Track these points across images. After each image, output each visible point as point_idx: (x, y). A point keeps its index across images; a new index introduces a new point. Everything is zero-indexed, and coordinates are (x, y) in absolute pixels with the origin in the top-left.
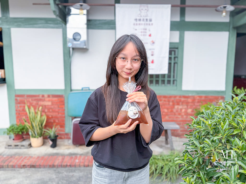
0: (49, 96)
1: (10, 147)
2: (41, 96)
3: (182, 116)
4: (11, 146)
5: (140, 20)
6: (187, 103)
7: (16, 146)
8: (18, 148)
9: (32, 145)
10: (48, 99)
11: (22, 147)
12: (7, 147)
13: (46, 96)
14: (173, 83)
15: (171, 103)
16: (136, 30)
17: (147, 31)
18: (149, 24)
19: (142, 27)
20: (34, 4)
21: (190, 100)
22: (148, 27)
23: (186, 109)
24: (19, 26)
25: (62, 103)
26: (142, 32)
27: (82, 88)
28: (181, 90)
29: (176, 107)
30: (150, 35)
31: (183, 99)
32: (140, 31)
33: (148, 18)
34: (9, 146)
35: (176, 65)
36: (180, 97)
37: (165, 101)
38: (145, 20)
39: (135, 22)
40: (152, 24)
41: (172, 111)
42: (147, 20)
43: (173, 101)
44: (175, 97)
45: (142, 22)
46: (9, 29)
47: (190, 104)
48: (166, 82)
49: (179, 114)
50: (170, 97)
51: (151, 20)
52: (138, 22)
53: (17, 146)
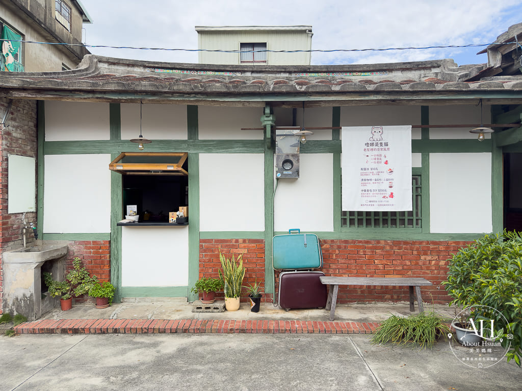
0: (244, 241)
1: (199, 310)
2: (234, 241)
3: (432, 271)
4: (201, 308)
5: (372, 144)
6: (439, 252)
7: (207, 308)
8: (209, 312)
9: (227, 308)
10: (243, 245)
11: (215, 310)
12: (195, 310)
13: (241, 241)
14: (417, 224)
15: (415, 253)
16: (367, 156)
17: (383, 157)
18: (385, 150)
19: (376, 153)
20: (242, 129)
21: (442, 248)
22: (383, 153)
23: (438, 261)
24: (209, 151)
25: (262, 250)
26: (375, 159)
27: (290, 230)
28: (430, 233)
29: (423, 257)
30: (386, 163)
31: (432, 246)
32: (373, 157)
33: (383, 142)
34: (198, 308)
35: (419, 197)
36: (428, 243)
37: (406, 249)
38: (379, 145)
39: (366, 148)
40: (388, 149)
41: (417, 264)
42: (381, 144)
43: (417, 250)
44: (421, 243)
45: (374, 147)
46: (197, 155)
47: (443, 254)
48: (406, 221)
49: (428, 268)
50: (414, 243)
51: (386, 144)
52: (370, 147)
53: (209, 308)
